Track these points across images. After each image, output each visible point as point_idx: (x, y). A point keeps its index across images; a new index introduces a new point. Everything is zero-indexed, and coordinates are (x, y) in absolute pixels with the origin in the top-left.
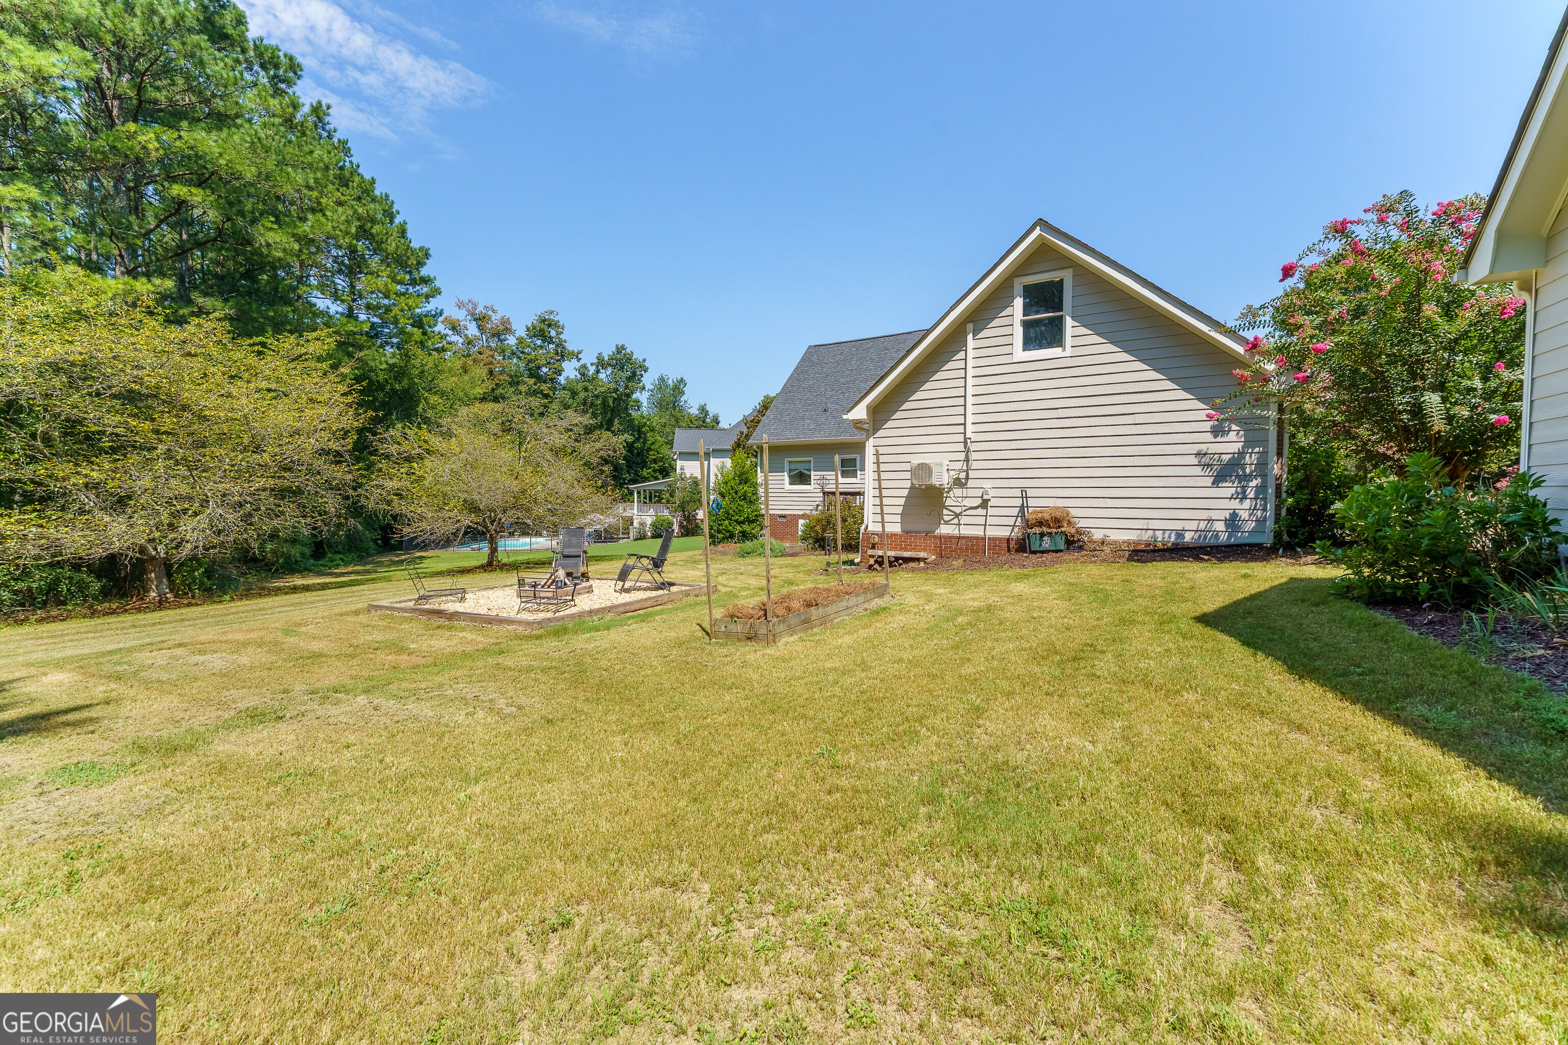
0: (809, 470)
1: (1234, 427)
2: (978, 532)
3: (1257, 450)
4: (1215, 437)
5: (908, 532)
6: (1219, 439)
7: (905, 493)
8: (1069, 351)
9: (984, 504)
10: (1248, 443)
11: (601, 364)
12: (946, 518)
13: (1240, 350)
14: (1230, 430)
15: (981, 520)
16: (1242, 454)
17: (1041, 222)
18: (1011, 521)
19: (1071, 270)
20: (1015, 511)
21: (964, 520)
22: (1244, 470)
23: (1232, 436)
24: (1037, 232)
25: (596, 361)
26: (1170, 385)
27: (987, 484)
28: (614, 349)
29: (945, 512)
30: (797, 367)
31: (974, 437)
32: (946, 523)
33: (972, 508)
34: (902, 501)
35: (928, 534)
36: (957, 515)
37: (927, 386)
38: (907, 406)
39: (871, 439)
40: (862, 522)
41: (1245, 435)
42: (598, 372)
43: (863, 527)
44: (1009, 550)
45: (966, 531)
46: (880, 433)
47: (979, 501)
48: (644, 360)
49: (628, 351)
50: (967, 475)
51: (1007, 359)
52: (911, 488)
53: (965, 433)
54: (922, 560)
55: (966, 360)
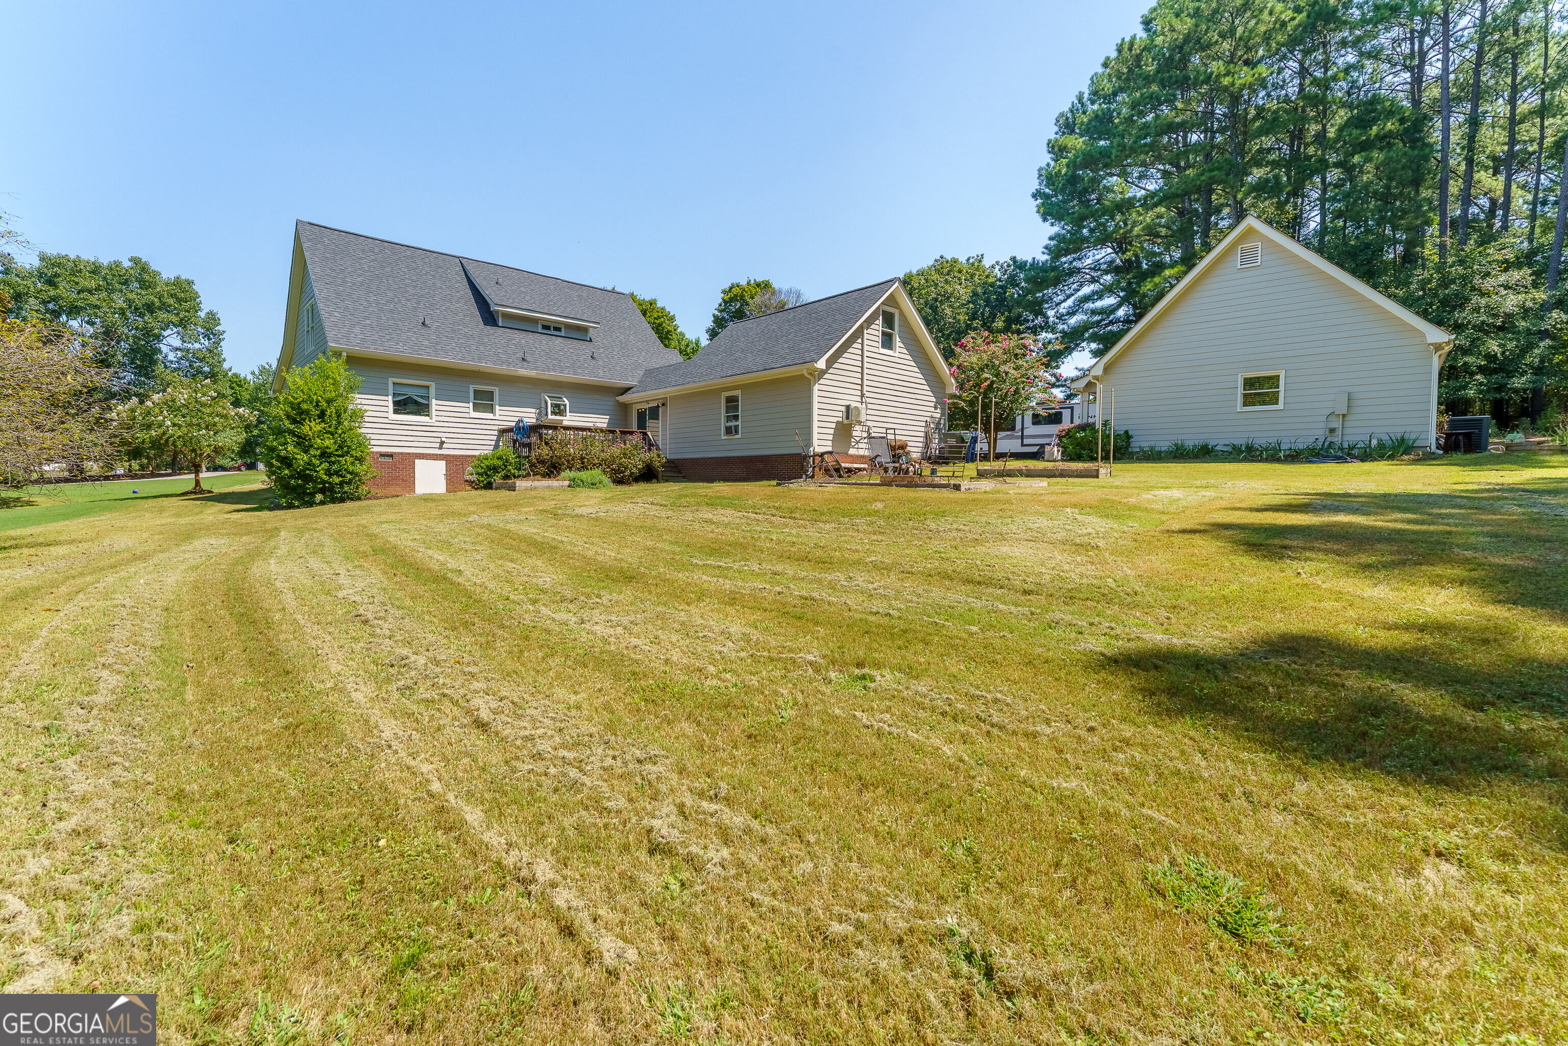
0: (428, 397)
4: (935, 410)
5: (837, 452)
7: (833, 426)
8: (896, 354)
9: (869, 436)
12: (854, 444)
15: (866, 446)
19: (898, 310)
21: (861, 445)
23: (939, 410)
26: (924, 382)
29: (853, 439)
31: (867, 394)
32: (854, 446)
33: (864, 438)
34: (832, 431)
35: (846, 454)
36: (858, 442)
37: (845, 355)
38: (836, 365)
43: (811, 449)
45: (861, 453)
46: (822, 381)
47: (866, 434)
51: (876, 350)
52: (837, 423)
53: (862, 391)
54: (864, 469)
55: (862, 344)
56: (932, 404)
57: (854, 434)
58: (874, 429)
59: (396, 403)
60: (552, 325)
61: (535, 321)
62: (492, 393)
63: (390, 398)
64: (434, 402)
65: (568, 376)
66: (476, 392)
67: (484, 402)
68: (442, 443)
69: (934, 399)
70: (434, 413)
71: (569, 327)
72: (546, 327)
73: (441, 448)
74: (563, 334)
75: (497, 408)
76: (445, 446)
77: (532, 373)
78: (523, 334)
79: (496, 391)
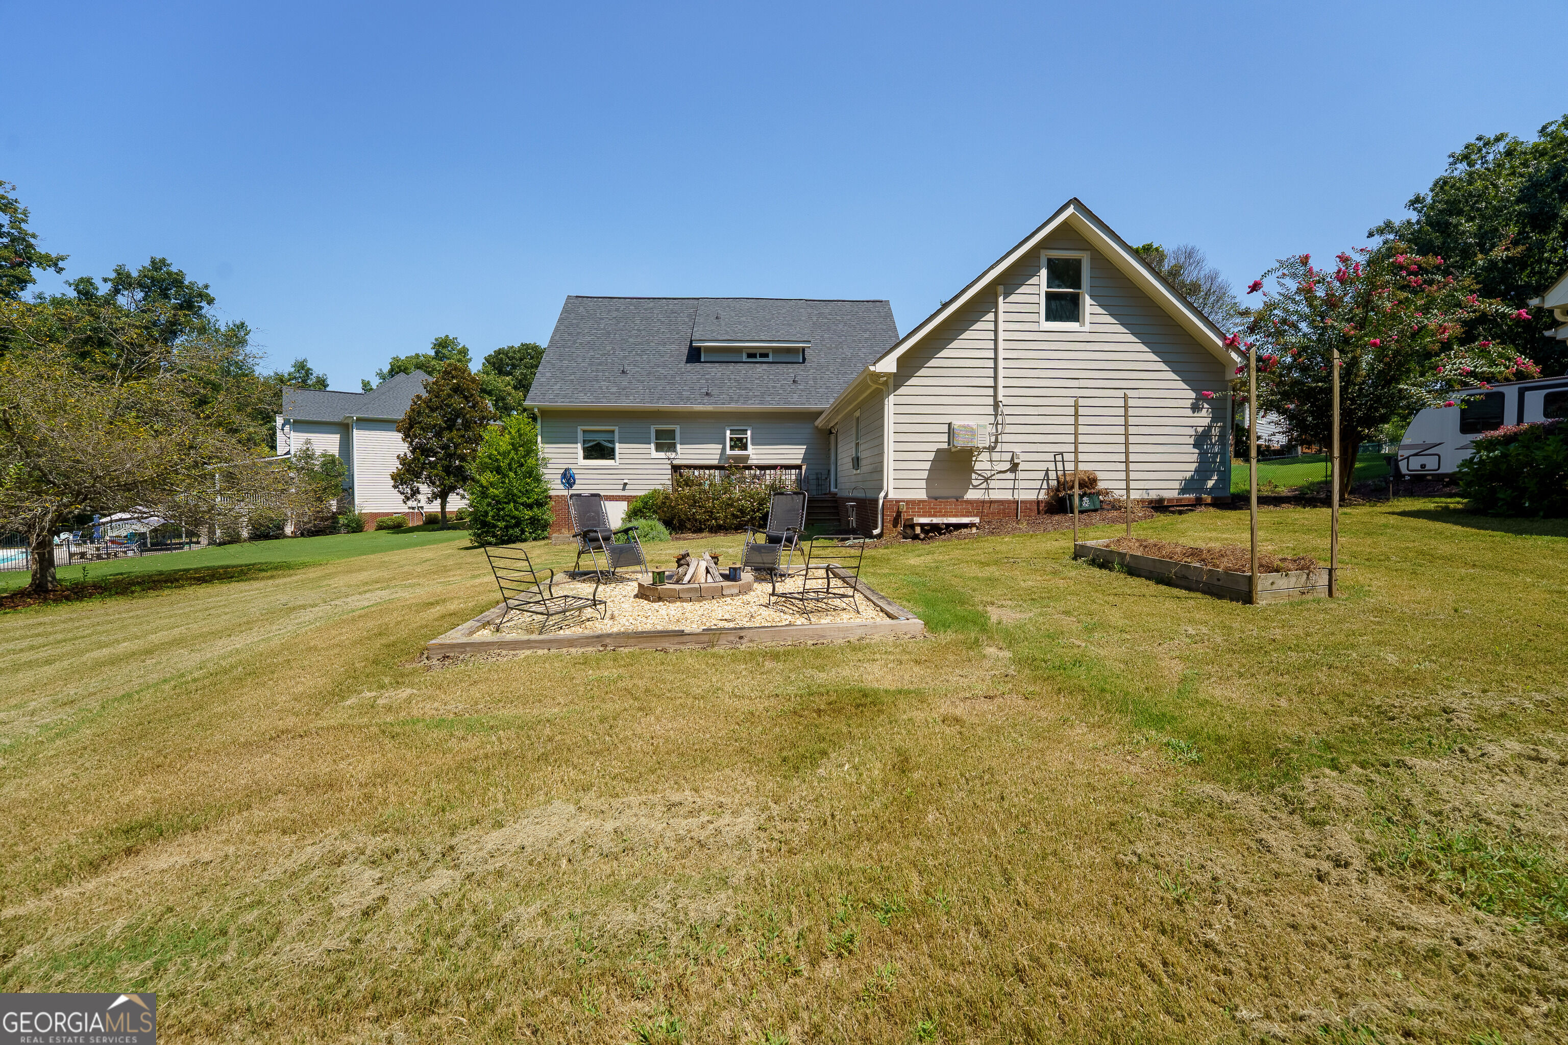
0: (613, 442)
1: (1206, 406)
2: (1007, 496)
3: (1219, 424)
4: (1194, 412)
5: (936, 499)
6: (1196, 415)
7: (931, 456)
8: (1087, 327)
9: (1014, 468)
10: (1214, 419)
11: (122, 281)
12: (975, 483)
13: (1220, 343)
14: (1203, 408)
15: (1010, 484)
16: (1210, 427)
17: (1075, 201)
18: (1037, 484)
19: (1089, 252)
20: (1041, 475)
21: (992, 484)
22: (1211, 440)
23: (1204, 413)
24: (1071, 210)
25: (113, 275)
26: (1163, 366)
27: (1017, 449)
28: (147, 263)
29: (974, 476)
30: (561, 320)
31: (1006, 401)
32: (975, 487)
33: (1001, 472)
34: (927, 465)
35: (958, 499)
36: (986, 480)
37: (955, 344)
38: (932, 363)
39: (891, 397)
40: (881, 489)
41: (1212, 412)
42: (117, 291)
43: (882, 495)
44: (1039, 513)
45: (995, 495)
46: (902, 391)
47: (1007, 466)
48: (206, 287)
49: (174, 269)
50: (997, 439)
51: (1034, 327)
52: (938, 451)
53: (995, 396)
54: (972, 525)
55: (996, 322)
56: (1188, 403)
57: (978, 466)
58: (1023, 457)
59: (585, 449)
60: (758, 352)
61: (739, 350)
62: (673, 432)
63: (579, 446)
64: (617, 445)
65: (753, 406)
66: (658, 432)
67: (665, 442)
68: (625, 484)
69: (1193, 395)
70: (617, 456)
71: (776, 350)
72: (750, 355)
73: (624, 489)
74: (770, 359)
75: (678, 446)
76: (627, 487)
77: (709, 408)
78: (724, 366)
79: (677, 428)
